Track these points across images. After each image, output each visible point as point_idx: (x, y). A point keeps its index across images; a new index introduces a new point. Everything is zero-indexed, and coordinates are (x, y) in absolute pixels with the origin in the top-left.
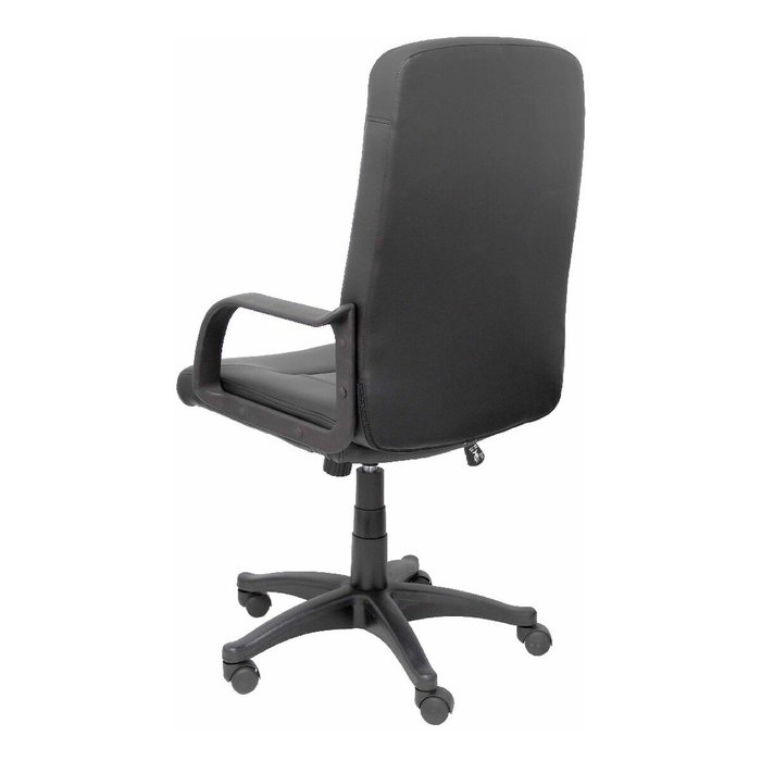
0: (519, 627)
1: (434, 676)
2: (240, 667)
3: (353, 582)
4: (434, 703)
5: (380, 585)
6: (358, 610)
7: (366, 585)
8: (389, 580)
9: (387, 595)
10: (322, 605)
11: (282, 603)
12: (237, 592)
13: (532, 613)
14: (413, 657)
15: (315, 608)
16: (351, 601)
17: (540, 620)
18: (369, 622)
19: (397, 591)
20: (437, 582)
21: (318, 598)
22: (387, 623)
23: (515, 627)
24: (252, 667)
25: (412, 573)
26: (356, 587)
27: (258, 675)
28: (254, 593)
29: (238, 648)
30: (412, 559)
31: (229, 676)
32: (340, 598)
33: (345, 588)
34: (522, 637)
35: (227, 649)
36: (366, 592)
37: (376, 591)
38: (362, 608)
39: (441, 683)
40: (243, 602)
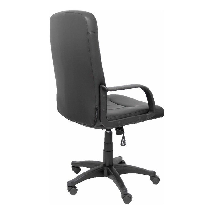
0: (151, 176)
1: (127, 190)
2: (72, 188)
3: (104, 164)
4: (127, 198)
5: (111, 164)
6: (105, 172)
7: (107, 165)
8: (114, 163)
9: (113, 167)
10: (95, 170)
11: (84, 170)
12: (71, 166)
13: (154, 172)
14: (121, 185)
15: (93, 171)
16: (103, 169)
17: (156, 174)
18: (108, 175)
19: (116, 166)
20: (127, 163)
21: (94, 168)
22: (114, 175)
23: (150, 176)
24: (76, 188)
25: (120, 161)
26: (105, 165)
27: (77, 190)
28: (76, 167)
29: (71, 182)
30: (121, 157)
31: (69, 190)
32: (100, 168)
33: (101, 165)
34: (151, 179)
35: (68, 183)
36: (107, 167)
37: (110, 166)
38: (106, 171)
39: (129, 192)
40: (73, 169)
